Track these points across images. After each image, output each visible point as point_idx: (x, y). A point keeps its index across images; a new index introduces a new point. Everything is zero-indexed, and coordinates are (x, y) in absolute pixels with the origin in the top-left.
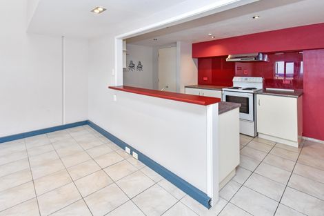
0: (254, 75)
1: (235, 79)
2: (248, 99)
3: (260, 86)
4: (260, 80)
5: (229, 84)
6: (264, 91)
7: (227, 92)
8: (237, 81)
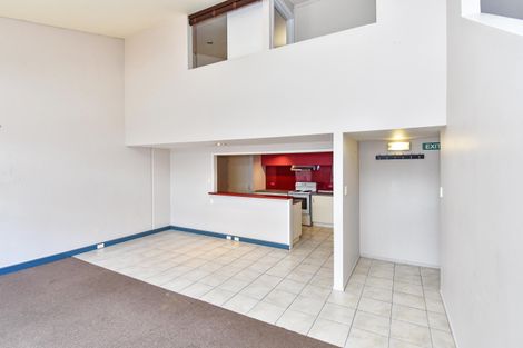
0: (312, 181)
1: (298, 184)
2: (305, 199)
3: (314, 190)
4: (314, 184)
5: (293, 188)
6: (317, 193)
7: (291, 193)
8: (299, 185)
